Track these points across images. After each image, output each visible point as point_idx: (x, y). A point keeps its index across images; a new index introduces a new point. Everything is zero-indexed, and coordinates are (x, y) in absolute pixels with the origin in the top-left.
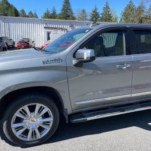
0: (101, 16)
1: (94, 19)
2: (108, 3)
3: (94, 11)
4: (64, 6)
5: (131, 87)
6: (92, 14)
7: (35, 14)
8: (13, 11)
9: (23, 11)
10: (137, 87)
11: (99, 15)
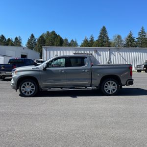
0: (136, 40)
2: (144, 28)
3: (129, 36)
4: (101, 33)
5: (66, 79)
6: (128, 39)
7: (76, 42)
8: (58, 40)
9: (66, 40)
10: (69, 80)
11: (134, 40)
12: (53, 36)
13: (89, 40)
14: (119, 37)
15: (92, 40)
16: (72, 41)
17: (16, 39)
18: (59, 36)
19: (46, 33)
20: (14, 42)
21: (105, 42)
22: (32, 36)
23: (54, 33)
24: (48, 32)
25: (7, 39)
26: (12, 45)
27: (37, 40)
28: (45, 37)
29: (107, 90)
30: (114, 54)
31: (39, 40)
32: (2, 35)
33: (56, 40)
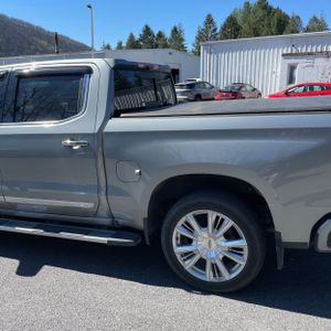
12: (261, 13)
17: (175, 30)
18: (278, 10)
19: (242, 7)
20: (170, 40)
22: (210, 21)
23: (263, 4)
25: (156, 33)
26: (166, 46)
27: (218, 30)
31: (223, 29)
32: (147, 27)
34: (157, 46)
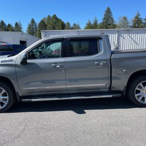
0: (144, 21)
1: (137, 25)
3: (137, 18)
4: (105, 15)
6: (135, 21)
9: (68, 24)
11: (142, 21)
12: (54, 20)
13: (93, 23)
14: (125, 18)
15: (96, 23)
16: (75, 24)
17: (17, 24)
18: (60, 20)
19: (47, 17)
20: (14, 28)
21: (109, 25)
22: (33, 21)
23: (55, 17)
24: (49, 16)
25: (7, 25)
26: (13, 30)
28: (46, 22)
29: (139, 97)
30: (123, 37)
31: (39, 25)
32: (2, 21)
33: (57, 24)
34: (8, 30)
